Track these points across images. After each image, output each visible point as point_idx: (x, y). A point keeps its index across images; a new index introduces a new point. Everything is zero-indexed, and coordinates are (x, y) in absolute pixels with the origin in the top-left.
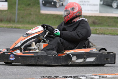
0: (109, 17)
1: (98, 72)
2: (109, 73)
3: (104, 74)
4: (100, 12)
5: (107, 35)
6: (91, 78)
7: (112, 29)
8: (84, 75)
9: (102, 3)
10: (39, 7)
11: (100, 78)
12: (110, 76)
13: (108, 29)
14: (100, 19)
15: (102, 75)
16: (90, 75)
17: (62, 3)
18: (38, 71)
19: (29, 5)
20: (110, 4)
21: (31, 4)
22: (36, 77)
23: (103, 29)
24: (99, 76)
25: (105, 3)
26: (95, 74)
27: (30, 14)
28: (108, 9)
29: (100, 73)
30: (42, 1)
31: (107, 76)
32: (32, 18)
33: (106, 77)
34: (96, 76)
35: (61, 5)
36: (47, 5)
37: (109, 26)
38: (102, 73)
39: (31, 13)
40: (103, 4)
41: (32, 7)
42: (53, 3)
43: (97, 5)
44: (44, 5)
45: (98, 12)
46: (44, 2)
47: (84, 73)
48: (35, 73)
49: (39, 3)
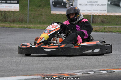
0: (117, 16)
1: (106, 67)
2: (116, 68)
3: (112, 69)
4: (108, 12)
5: (115, 33)
6: (99, 73)
7: (119, 28)
8: (92, 70)
9: (109, 3)
10: (50, 8)
11: (107, 73)
12: (118, 70)
13: (116, 27)
14: (108, 18)
15: (110, 70)
16: (99, 70)
17: (71, 3)
18: (49, 67)
19: (40, 6)
20: (118, 4)
21: (42, 5)
22: (47, 72)
23: (112, 27)
24: (107, 71)
25: (112, 3)
26: (103, 69)
27: (41, 15)
28: (116, 8)
29: (107, 68)
30: (53, 2)
31: (115, 70)
32: (43, 18)
33: (114, 72)
34: (104, 71)
35: (71, 5)
36: (57, 6)
37: (117, 24)
38: (110, 68)
39: (42, 13)
40: (111, 4)
41: (43, 8)
42: (62, 4)
43: (105, 5)
44: (55, 6)
45: (106, 12)
46: (54, 3)
47: (93, 69)
48: (45, 69)
49: (49, 4)
